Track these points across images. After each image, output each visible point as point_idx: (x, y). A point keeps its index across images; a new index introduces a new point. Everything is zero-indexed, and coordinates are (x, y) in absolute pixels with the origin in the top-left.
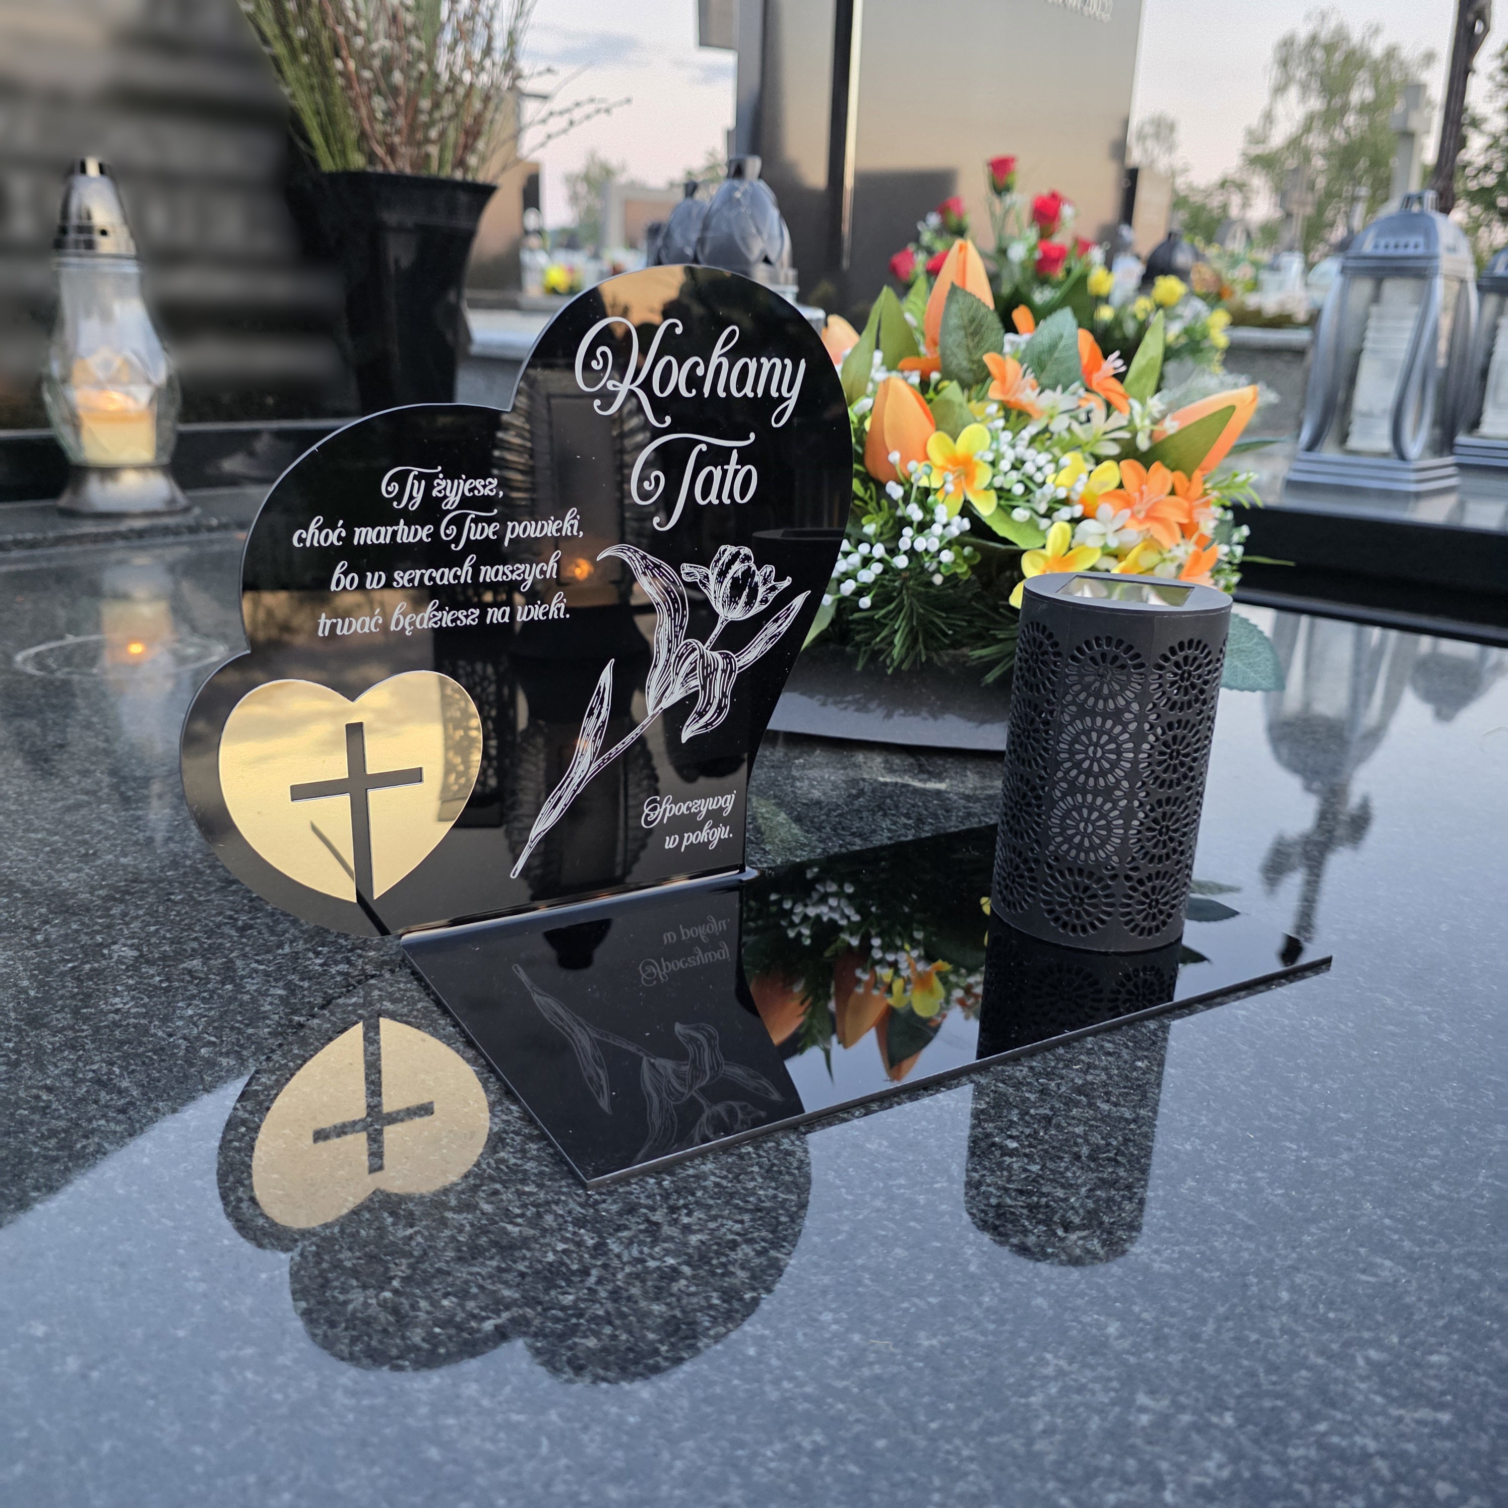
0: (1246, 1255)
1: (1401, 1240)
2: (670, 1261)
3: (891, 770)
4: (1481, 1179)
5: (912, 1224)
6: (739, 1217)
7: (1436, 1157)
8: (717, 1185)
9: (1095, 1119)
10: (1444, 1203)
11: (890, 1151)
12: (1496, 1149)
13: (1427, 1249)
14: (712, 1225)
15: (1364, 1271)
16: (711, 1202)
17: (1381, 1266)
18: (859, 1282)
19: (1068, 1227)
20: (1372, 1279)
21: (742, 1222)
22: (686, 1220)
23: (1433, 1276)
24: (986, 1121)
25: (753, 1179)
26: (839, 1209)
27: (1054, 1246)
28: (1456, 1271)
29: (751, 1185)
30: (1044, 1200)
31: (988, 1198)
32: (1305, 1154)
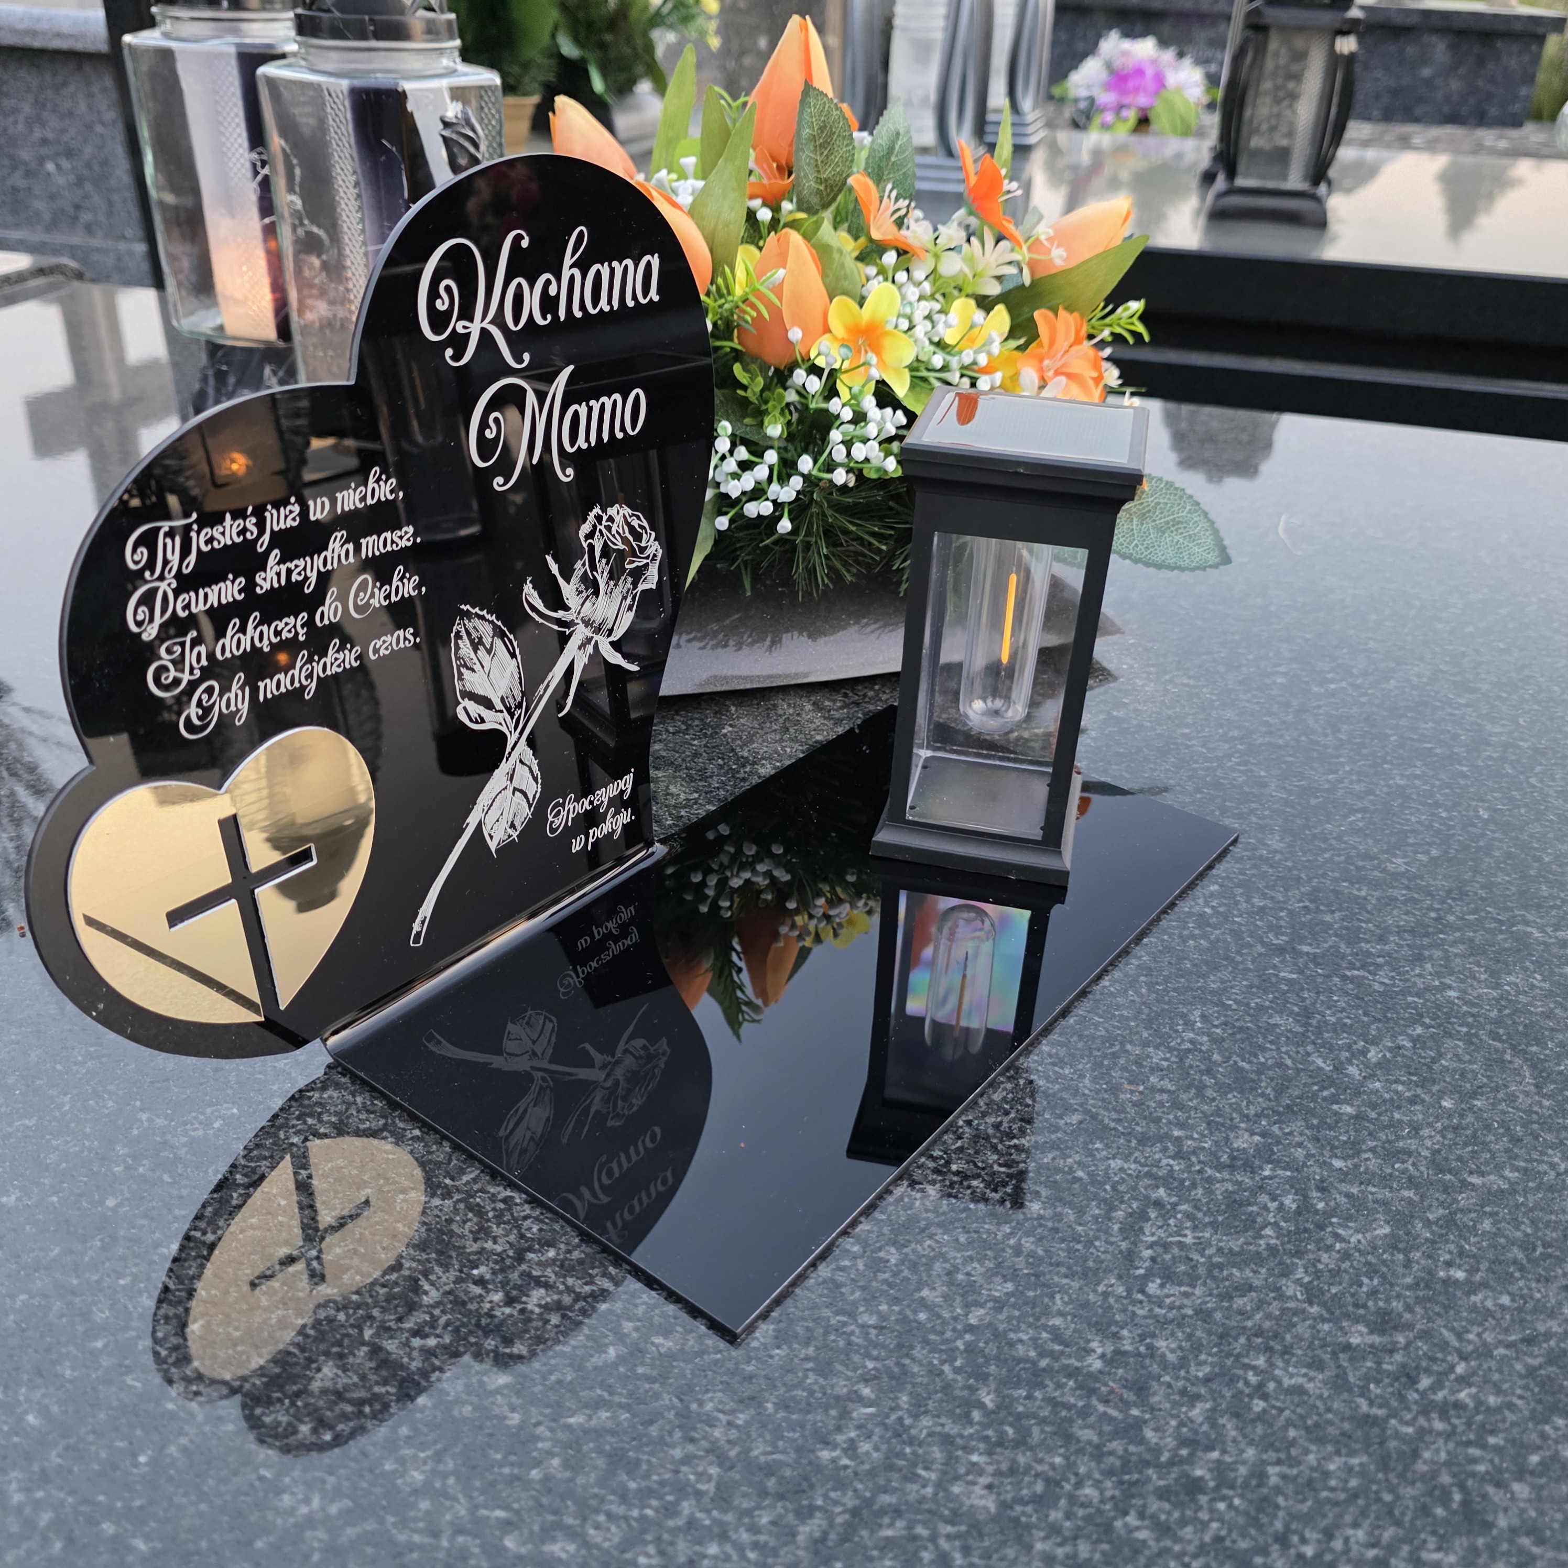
6: (1348, 1519)
8: (1284, 1477)
16: (1305, 1507)
21: (1356, 1525)
25: (1306, 1452)
29: (1312, 1458)
31: (1512, 1366)
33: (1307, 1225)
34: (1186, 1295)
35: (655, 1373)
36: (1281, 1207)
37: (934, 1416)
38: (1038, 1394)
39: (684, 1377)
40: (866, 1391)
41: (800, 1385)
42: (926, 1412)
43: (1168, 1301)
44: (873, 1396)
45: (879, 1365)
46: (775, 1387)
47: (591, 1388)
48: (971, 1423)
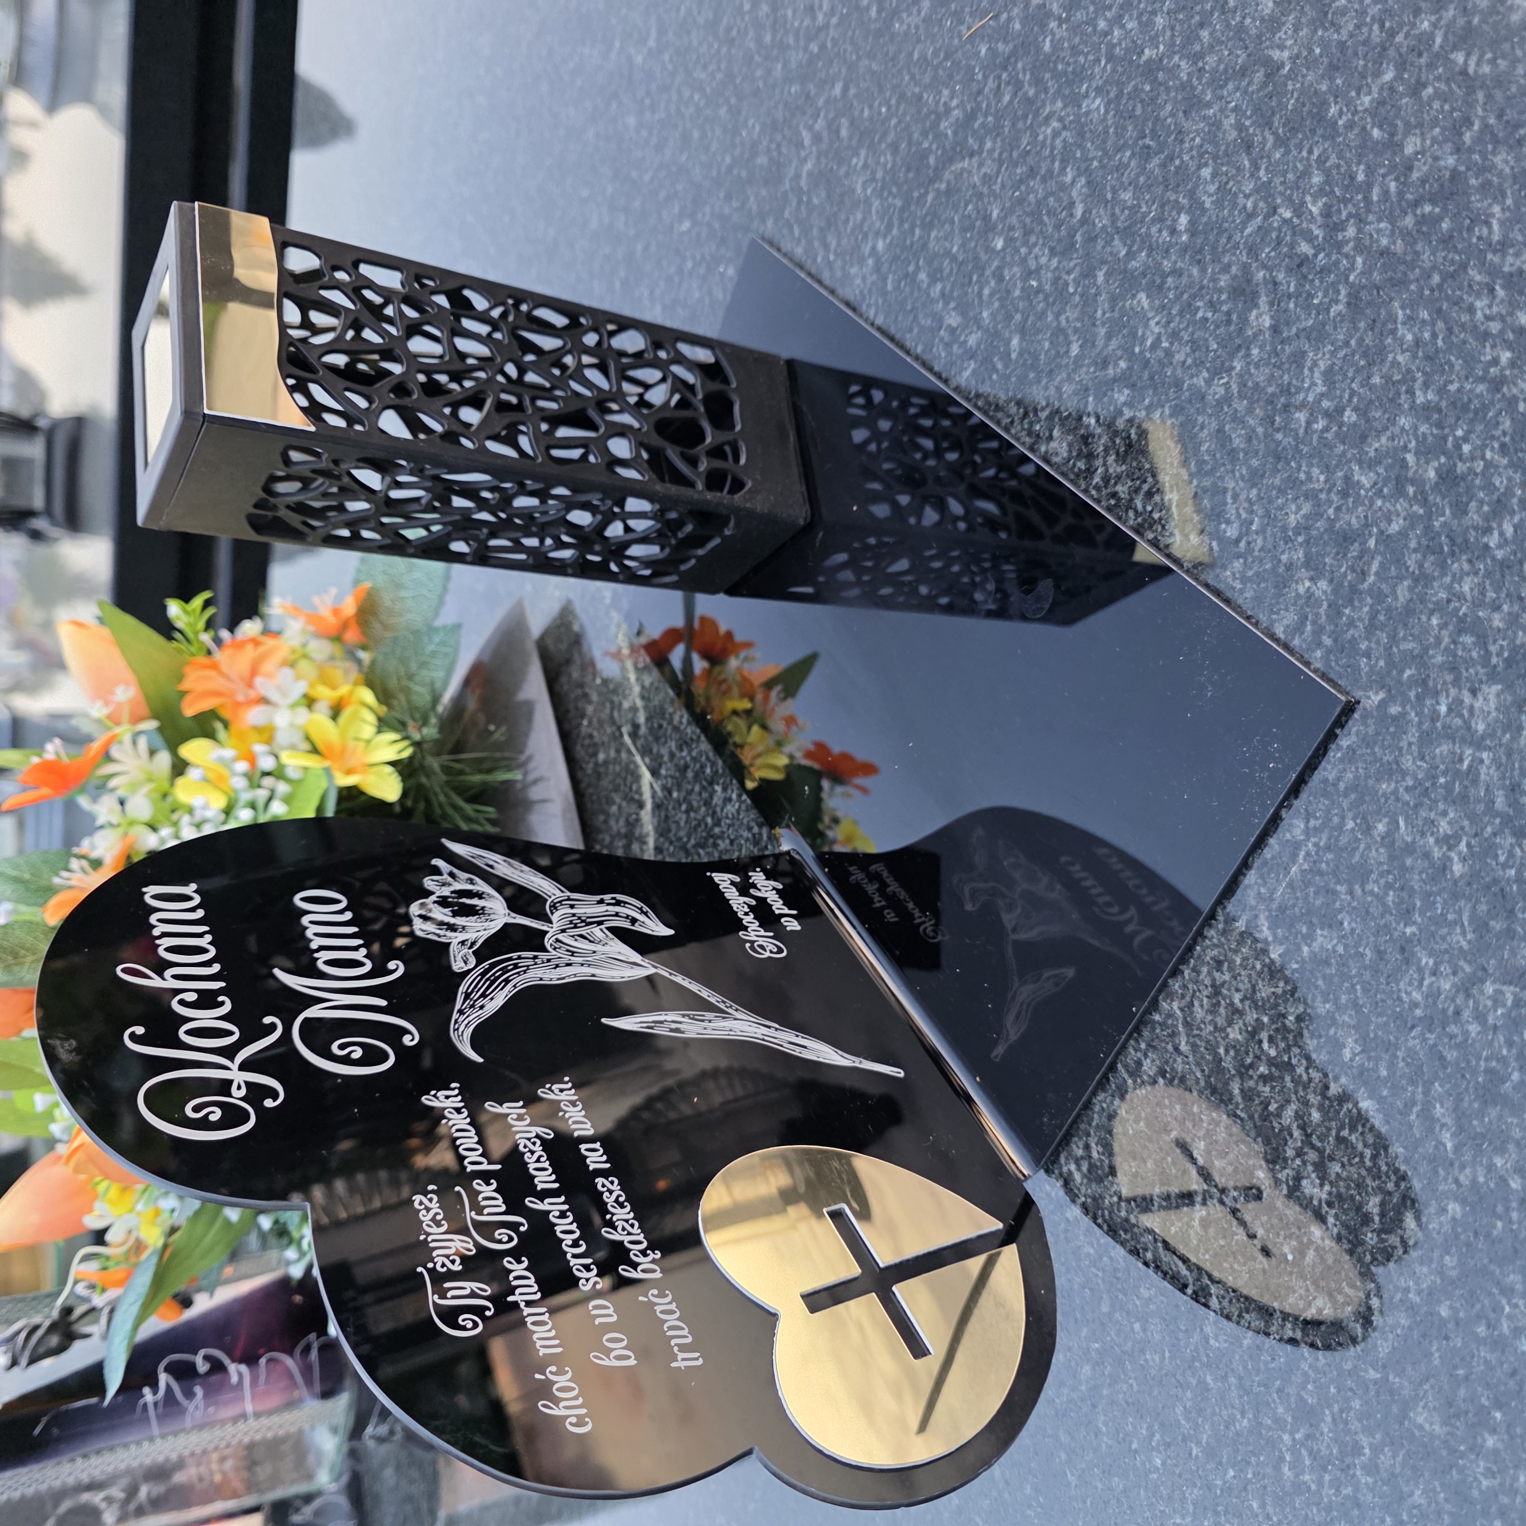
33: (1146, 375)
34: (1235, 497)
35: (1386, 1057)
36: (1128, 404)
37: (1401, 755)
38: (1363, 646)
39: (1386, 1024)
40: (1381, 827)
41: (1381, 899)
42: (1397, 763)
43: (1244, 515)
44: (1386, 820)
45: (1350, 815)
46: (1385, 926)
47: (1411, 1127)
48: (1404, 715)
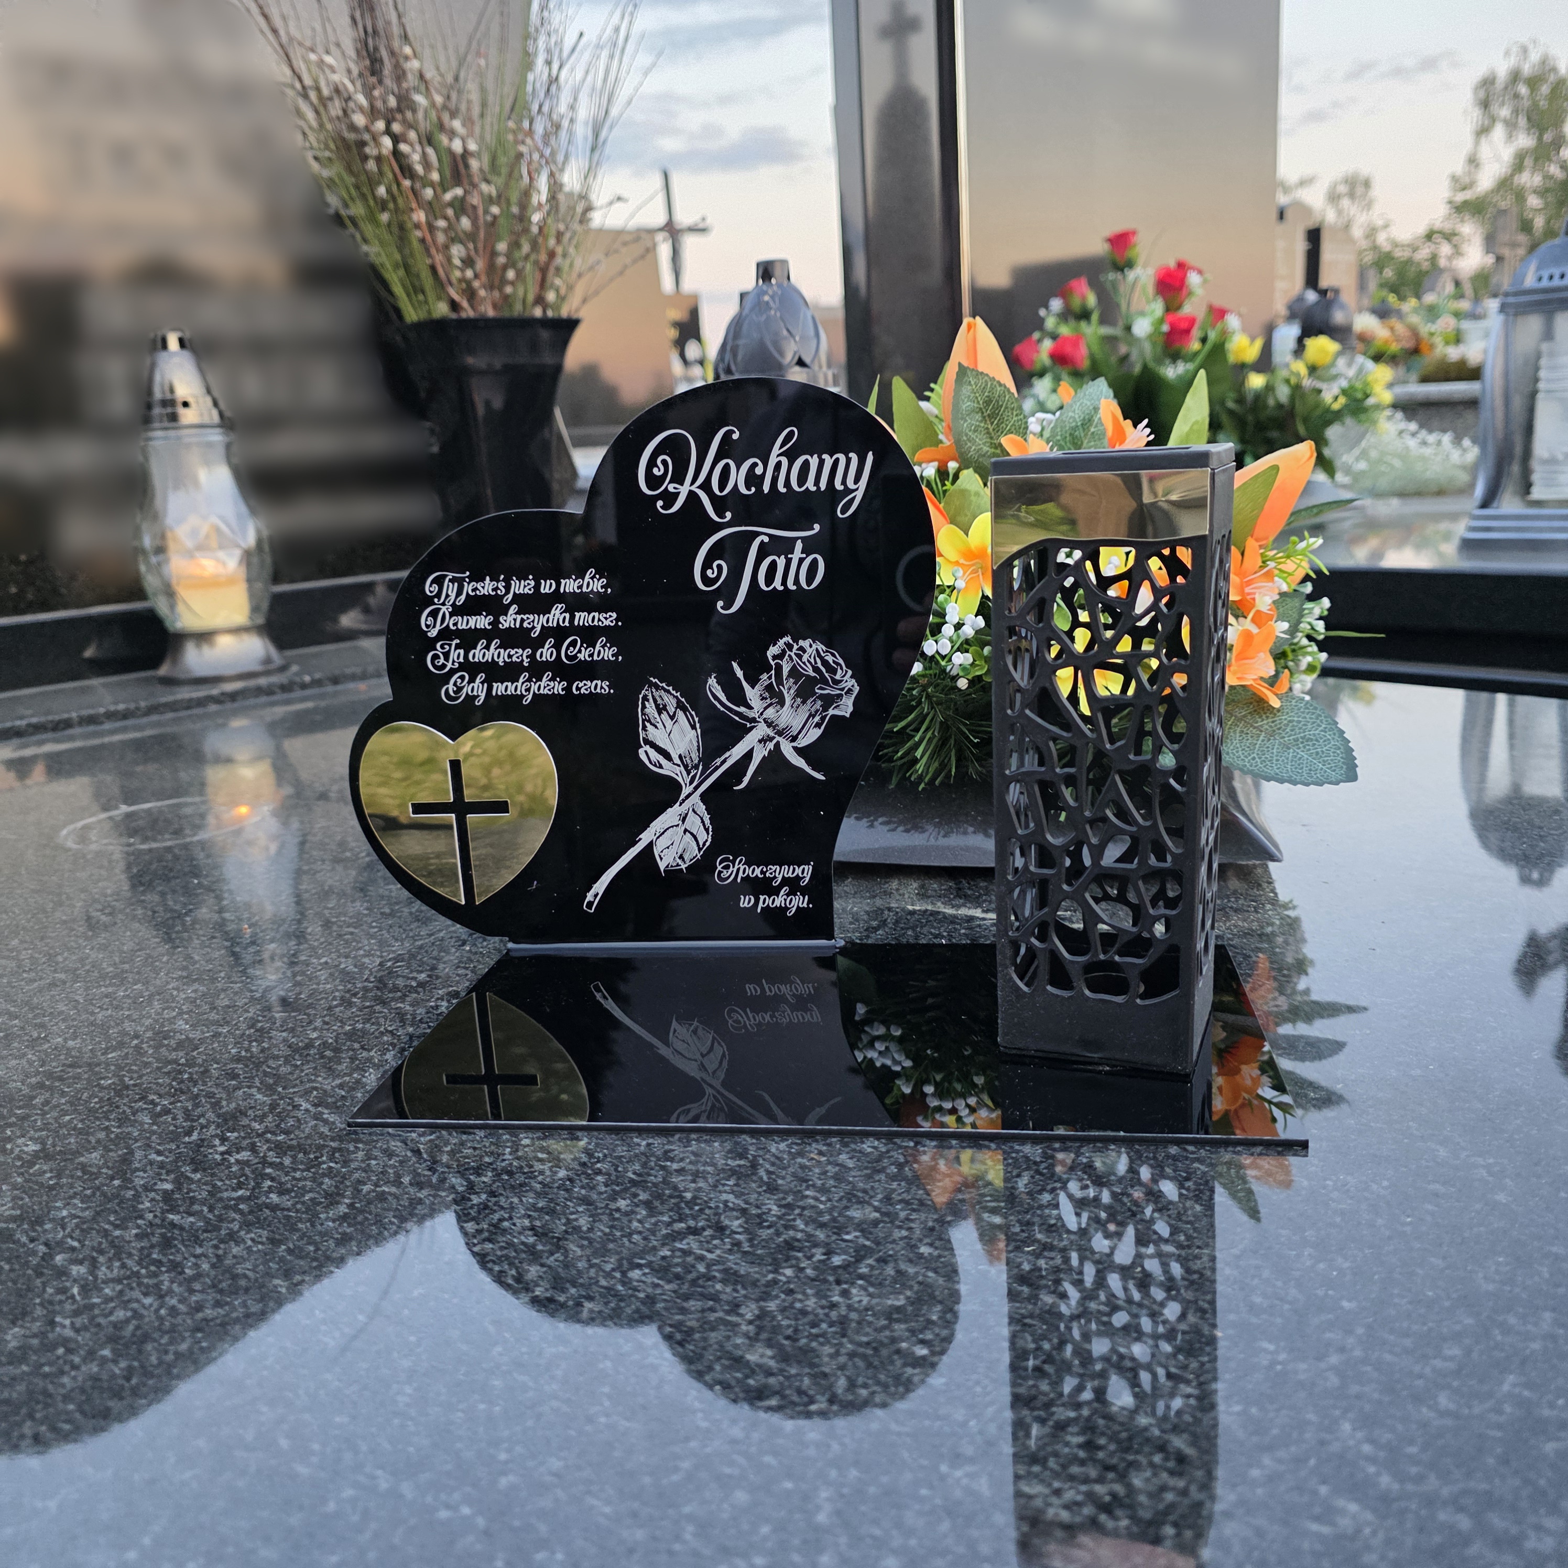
0: (1169, 1497)
1: (1378, 1474)
2: (466, 1510)
3: (923, 895)
4: (1506, 1387)
5: (768, 1459)
7: (1451, 1359)
9: (1031, 1316)
10: (1449, 1422)
11: (772, 1363)
12: (1536, 1346)
13: (1410, 1487)
14: (531, 1464)
15: (1317, 1519)
17: (1343, 1512)
18: (678, 1538)
19: (957, 1459)
20: (1325, 1530)
22: (503, 1456)
23: (1409, 1525)
24: (898, 1321)
26: (687, 1439)
27: (931, 1487)
28: (1442, 1516)
30: (938, 1423)
32: (1282, 1357)
